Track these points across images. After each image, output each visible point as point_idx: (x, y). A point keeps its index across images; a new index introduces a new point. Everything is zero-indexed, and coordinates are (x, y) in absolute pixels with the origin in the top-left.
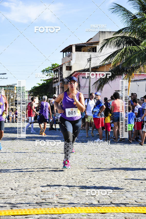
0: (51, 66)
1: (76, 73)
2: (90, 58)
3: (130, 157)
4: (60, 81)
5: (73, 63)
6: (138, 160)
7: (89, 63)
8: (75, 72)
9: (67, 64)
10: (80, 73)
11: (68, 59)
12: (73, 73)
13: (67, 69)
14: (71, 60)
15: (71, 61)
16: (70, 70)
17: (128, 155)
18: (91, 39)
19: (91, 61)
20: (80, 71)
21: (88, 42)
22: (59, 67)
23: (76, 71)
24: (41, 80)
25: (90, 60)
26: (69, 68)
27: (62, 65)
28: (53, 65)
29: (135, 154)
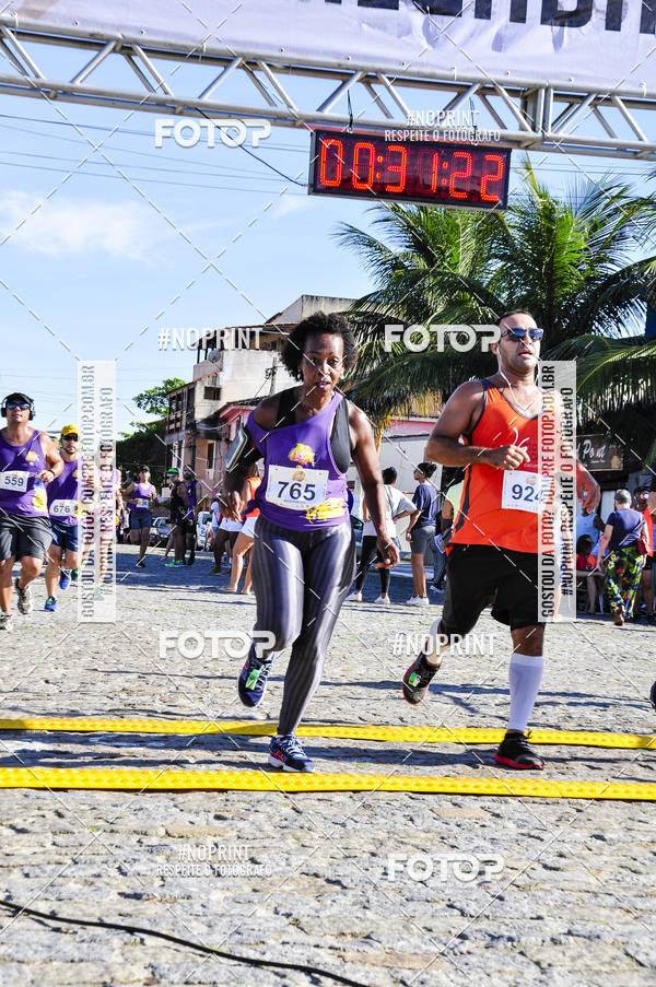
0: (162, 385)
1: (232, 407)
2: (274, 367)
3: (363, 630)
4: (187, 427)
5: (224, 380)
6: (383, 638)
7: (270, 381)
8: (229, 404)
9: (207, 379)
10: (244, 407)
11: (212, 367)
12: (225, 407)
13: (206, 397)
14: (221, 370)
15: (221, 374)
16: (214, 399)
17: (358, 625)
18: (280, 314)
19: (276, 376)
20: (242, 403)
21: (269, 321)
22: (186, 390)
23: (234, 403)
24: (132, 424)
25: (274, 373)
26: (213, 393)
27: (194, 383)
28: (169, 382)
29: (375, 625)
